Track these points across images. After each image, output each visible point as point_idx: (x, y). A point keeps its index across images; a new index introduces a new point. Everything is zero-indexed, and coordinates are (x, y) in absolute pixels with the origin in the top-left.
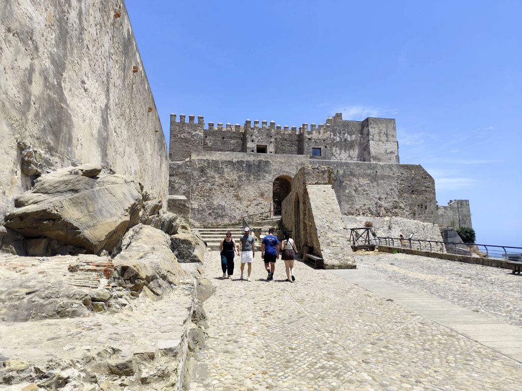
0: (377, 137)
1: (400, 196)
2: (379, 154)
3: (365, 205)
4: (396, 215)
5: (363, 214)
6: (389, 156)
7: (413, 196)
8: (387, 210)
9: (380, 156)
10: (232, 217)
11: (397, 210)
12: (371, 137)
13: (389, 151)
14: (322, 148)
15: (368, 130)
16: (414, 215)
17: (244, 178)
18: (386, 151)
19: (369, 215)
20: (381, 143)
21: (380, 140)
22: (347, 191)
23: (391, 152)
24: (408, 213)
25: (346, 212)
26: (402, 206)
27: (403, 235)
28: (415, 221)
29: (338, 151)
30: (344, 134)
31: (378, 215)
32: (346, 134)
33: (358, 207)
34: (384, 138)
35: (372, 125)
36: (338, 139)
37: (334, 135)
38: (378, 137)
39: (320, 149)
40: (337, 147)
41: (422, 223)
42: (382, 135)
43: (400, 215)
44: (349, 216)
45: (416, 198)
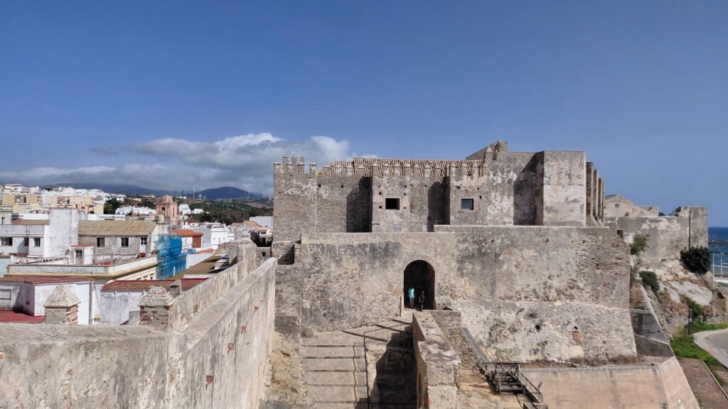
0: (554, 180)
1: (579, 272)
2: (557, 204)
3: (528, 285)
4: (572, 297)
5: (526, 298)
6: (571, 206)
7: (598, 272)
8: (559, 292)
9: (557, 207)
10: (353, 318)
11: (573, 292)
12: (545, 179)
13: (571, 199)
14: (476, 199)
15: (543, 169)
16: (596, 297)
17: (367, 266)
18: (567, 199)
19: (534, 299)
20: (560, 188)
21: (559, 184)
22: (505, 267)
23: (575, 201)
24: (588, 295)
25: (502, 295)
26: (581, 285)
27: (578, 327)
28: (598, 306)
29: (499, 198)
30: (509, 172)
31: (547, 299)
32: (512, 173)
33: (518, 288)
34: (565, 180)
35: (548, 162)
36: (499, 181)
37: (494, 175)
38: (556, 179)
39: (473, 200)
40: (497, 192)
41: (606, 308)
42: (563, 175)
43: (576, 297)
44: (507, 301)
45: (601, 274)
